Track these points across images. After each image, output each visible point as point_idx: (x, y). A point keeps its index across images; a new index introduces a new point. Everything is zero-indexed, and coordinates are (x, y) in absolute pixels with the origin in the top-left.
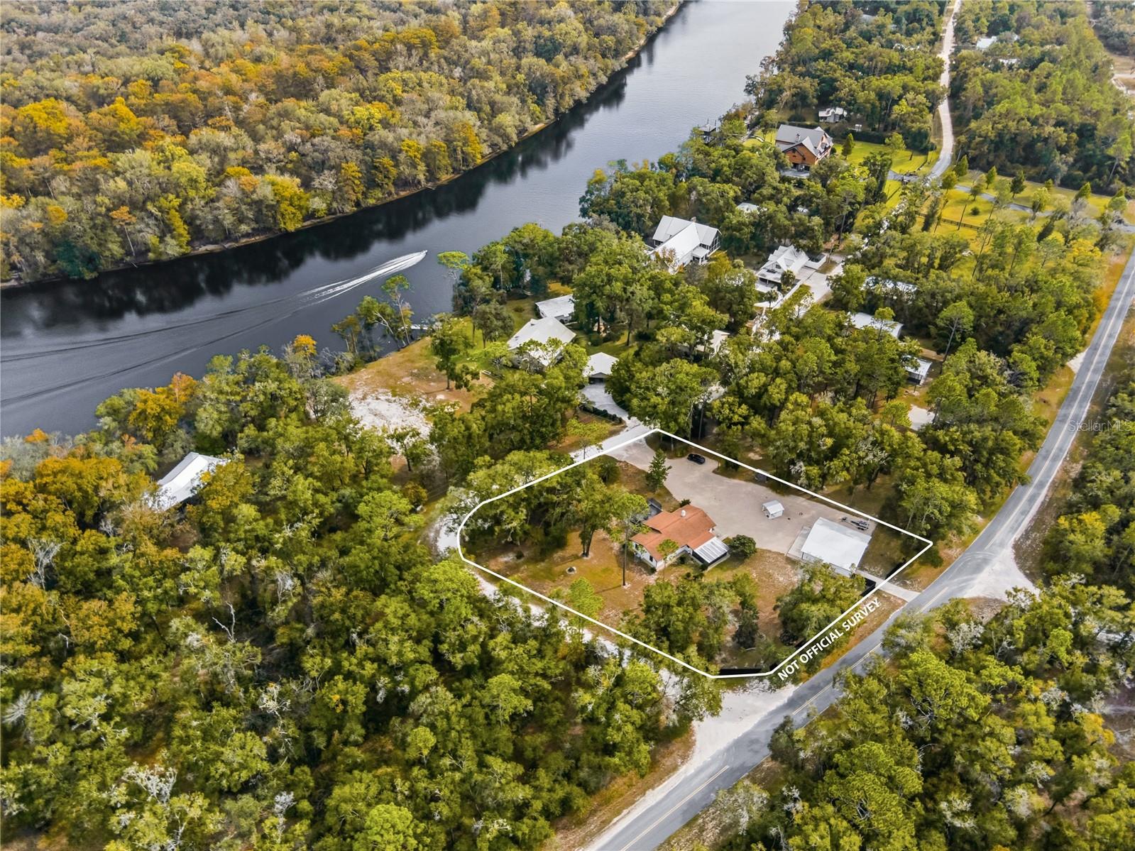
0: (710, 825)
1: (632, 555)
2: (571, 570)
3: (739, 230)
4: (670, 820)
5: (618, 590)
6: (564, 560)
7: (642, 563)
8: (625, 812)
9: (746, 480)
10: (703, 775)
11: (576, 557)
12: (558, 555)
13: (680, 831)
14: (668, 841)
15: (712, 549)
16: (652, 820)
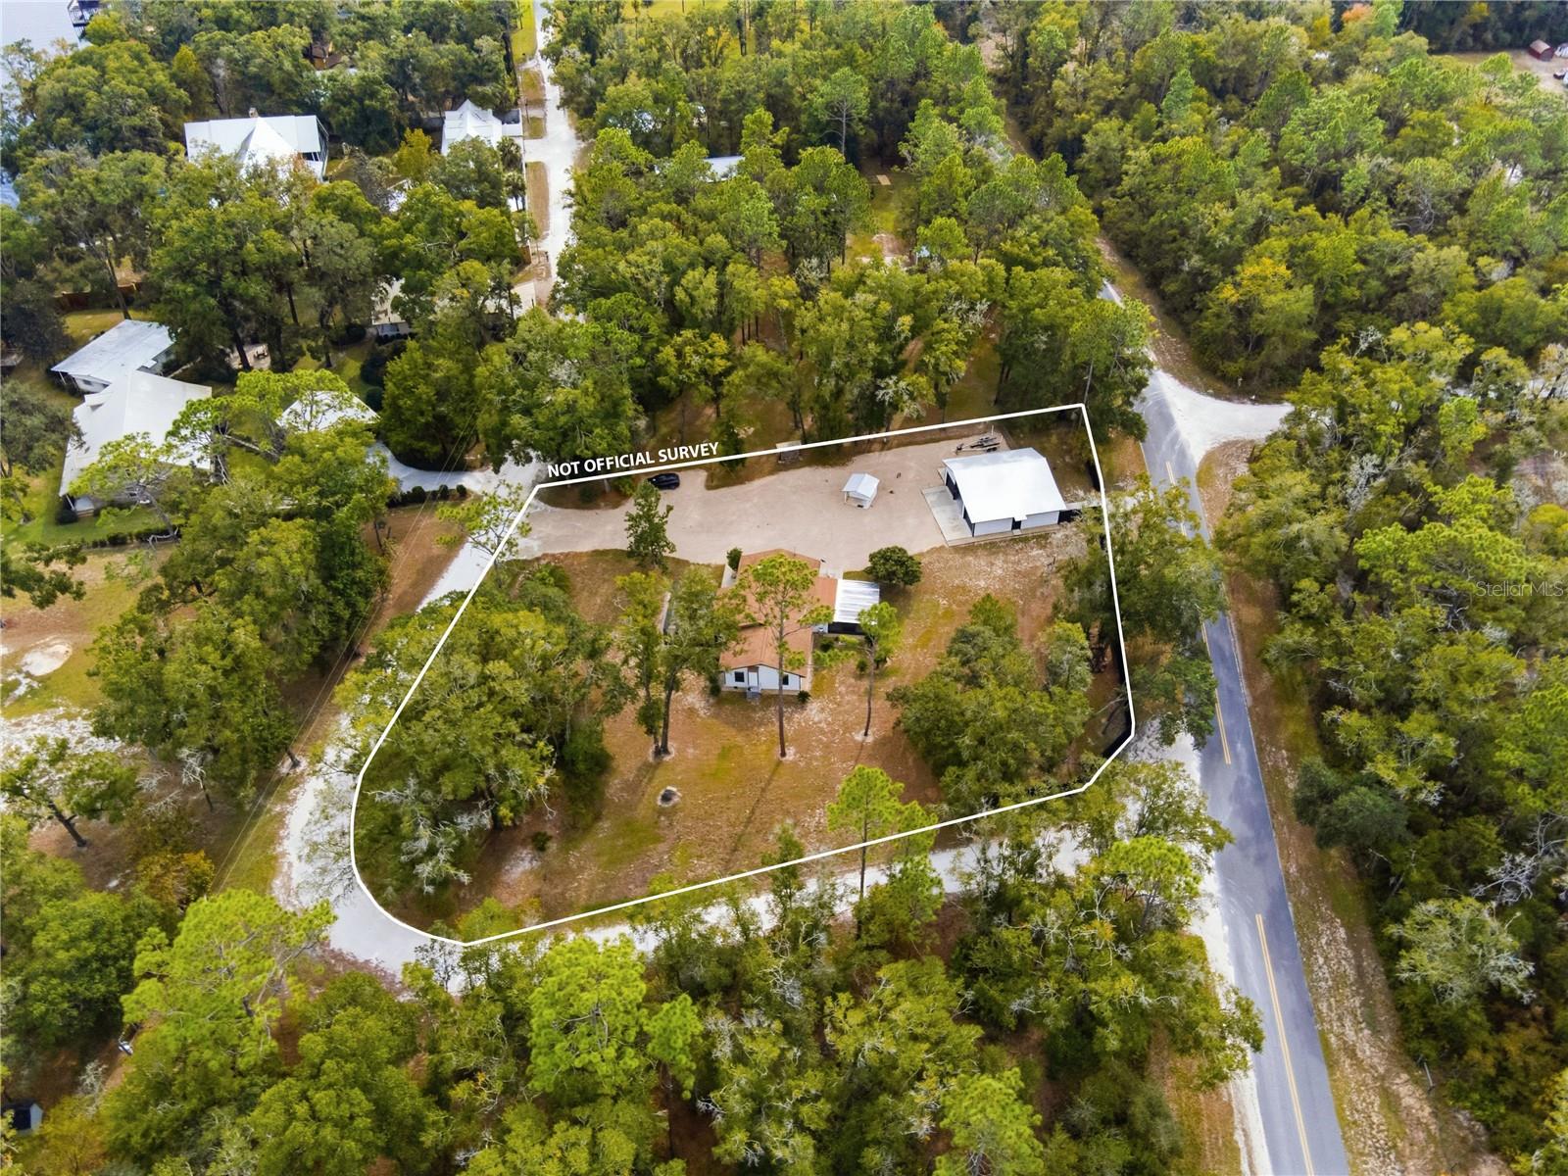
0: (1350, 1035)
1: (742, 697)
2: (666, 798)
3: (373, 95)
4: (1305, 1082)
5: (781, 770)
6: (633, 788)
7: (767, 699)
8: (1238, 1136)
9: (772, 473)
10: (1250, 963)
11: (649, 770)
12: (614, 787)
13: (1334, 1088)
14: (1345, 1124)
15: (853, 601)
16: (1286, 1108)
